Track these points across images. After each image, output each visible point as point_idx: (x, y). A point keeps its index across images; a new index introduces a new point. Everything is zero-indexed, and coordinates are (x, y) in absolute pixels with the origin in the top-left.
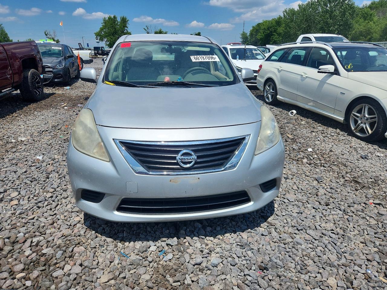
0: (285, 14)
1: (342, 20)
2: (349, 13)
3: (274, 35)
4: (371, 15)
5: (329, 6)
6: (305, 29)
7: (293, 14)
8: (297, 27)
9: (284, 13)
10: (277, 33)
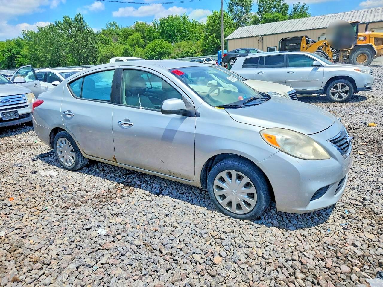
0: (25, 35)
1: (87, 44)
2: (91, 38)
3: (19, 57)
4: (108, 41)
5: (70, 31)
6: (53, 51)
7: (35, 37)
8: (43, 50)
9: (23, 35)
10: (22, 56)
